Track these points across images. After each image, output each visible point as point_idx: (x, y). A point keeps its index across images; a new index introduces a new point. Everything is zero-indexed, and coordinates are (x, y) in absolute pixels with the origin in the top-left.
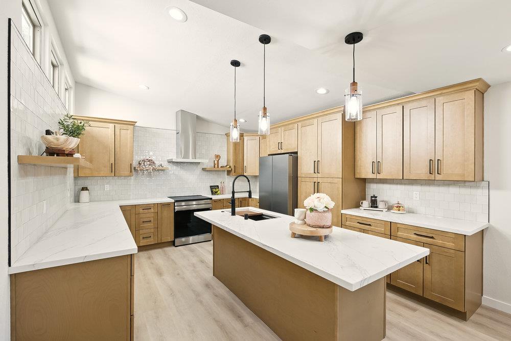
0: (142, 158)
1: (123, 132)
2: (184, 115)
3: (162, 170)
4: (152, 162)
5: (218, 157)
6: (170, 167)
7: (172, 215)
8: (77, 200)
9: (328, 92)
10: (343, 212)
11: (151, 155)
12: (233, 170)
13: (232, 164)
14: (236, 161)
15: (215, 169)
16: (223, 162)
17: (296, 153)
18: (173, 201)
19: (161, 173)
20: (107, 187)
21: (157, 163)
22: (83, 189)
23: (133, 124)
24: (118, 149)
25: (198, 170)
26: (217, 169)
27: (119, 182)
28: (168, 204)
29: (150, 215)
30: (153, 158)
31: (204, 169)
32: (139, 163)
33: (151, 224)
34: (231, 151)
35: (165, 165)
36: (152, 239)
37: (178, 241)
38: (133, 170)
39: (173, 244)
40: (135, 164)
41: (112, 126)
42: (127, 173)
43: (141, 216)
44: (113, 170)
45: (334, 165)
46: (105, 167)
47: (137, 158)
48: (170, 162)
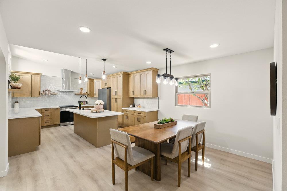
0: (45, 89)
1: (35, 78)
2: (66, 71)
3: (54, 94)
4: (49, 91)
5: (82, 89)
6: (58, 93)
7: (59, 113)
8: (13, 107)
9: (116, 67)
10: (123, 108)
11: (49, 88)
12: (89, 94)
13: (88, 92)
14: (90, 91)
15: (80, 94)
16: (85, 91)
17: (111, 88)
18: (59, 107)
19: (54, 95)
20: (28, 102)
21: (52, 91)
22: (16, 102)
23: (40, 74)
24: (33, 85)
25: (73, 94)
26: (82, 94)
27: (34, 99)
28: (57, 109)
29: (49, 113)
30: (51, 89)
31: (75, 94)
32: (44, 92)
33: (49, 117)
34: (88, 86)
35: (56, 92)
36: (49, 123)
37: (62, 124)
38: (40, 94)
39: (59, 125)
40: (41, 92)
41: (30, 75)
42: (38, 95)
43: (44, 113)
44: (31, 94)
45: (120, 93)
46: (27, 93)
47: (42, 89)
48: (59, 91)
